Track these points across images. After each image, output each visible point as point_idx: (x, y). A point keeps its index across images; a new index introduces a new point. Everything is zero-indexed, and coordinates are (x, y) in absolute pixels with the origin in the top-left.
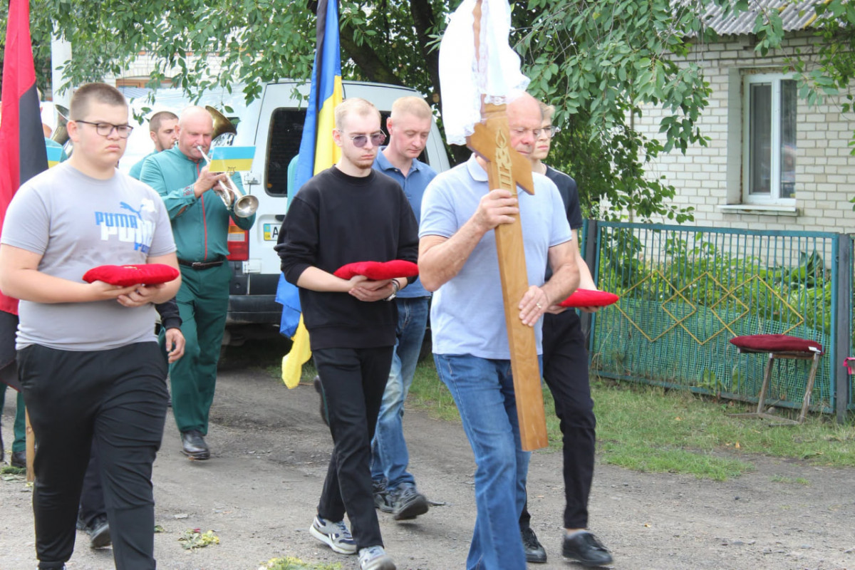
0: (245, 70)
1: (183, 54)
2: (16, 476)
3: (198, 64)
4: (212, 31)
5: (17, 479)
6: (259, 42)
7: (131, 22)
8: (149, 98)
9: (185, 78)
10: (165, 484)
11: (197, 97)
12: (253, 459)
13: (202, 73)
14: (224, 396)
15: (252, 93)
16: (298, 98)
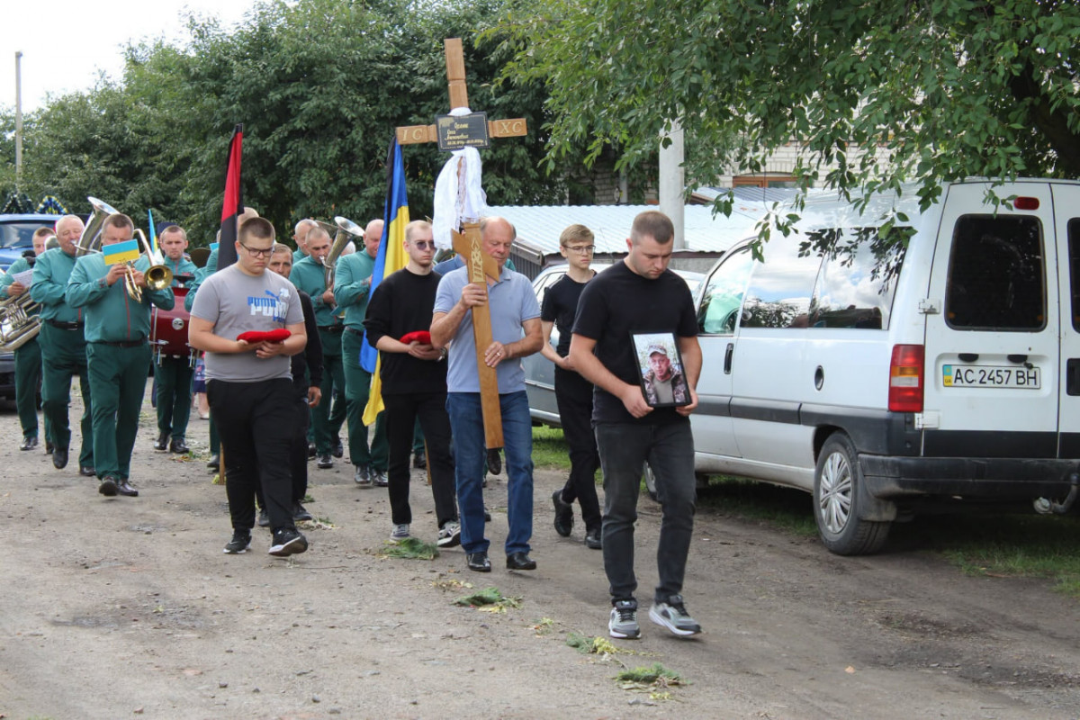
0: (924, 166)
1: (842, 146)
2: (637, 684)
3: (864, 160)
4: (883, 117)
5: (638, 688)
6: (942, 129)
7: (776, 107)
8: (797, 202)
9: (843, 175)
10: (826, 704)
11: (863, 202)
12: (938, 674)
13: (868, 171)
14: (889, 587)
15: (928, 196)
16: (993, 203)
